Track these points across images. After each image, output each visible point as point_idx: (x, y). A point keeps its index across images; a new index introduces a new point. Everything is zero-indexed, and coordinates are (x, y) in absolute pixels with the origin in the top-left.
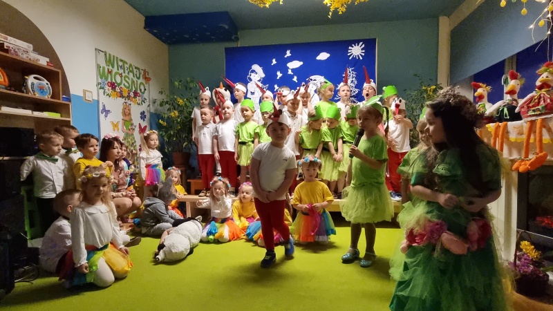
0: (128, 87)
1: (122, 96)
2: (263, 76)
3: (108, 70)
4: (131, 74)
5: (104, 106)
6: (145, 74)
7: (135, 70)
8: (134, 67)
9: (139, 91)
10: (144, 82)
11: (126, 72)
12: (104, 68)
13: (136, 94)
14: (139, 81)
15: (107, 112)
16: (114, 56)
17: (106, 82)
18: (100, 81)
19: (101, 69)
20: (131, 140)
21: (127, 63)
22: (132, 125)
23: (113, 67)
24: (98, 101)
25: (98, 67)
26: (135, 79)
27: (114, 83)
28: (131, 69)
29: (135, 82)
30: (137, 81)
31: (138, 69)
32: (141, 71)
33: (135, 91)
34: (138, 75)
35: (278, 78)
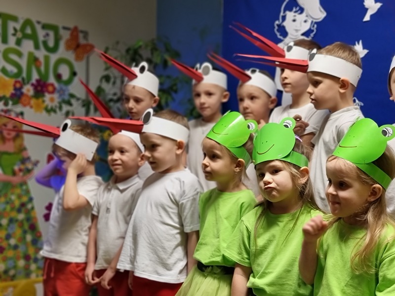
2: (320, 14)
4: (29, 44)
6: (74, 38)
7: (41, 33)
8: (38, 28)
9: (52, 80)
13: (41, 88)
14: (54, 58)
20: (19, 197)
21: (15, 19)
22: (24, 161)
26: (41, 54)
28: (29, 31)
29: (42, 59)
30: (47, 59)
31: (54, 28)
32: (62, 32)
33: (38, 81)
34: (51, 44)
35: (367, 18)
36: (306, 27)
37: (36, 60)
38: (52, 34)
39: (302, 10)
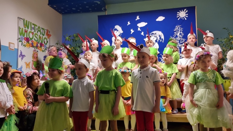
0: (37, 41)
1: (33, 46)
2: (122, 32)
3: (25, 30)
4: (39, 33)
5: (21, 52)
6: (47, 32)
7: (41, 30)
8: (41, 28)
9: (43, 43)
10: (47, 37)
11: (36, 31)
12: (22, 29)
13: (41, 45)
14: (44, 37)
15: (23, 56)
16: (29, 22)
17: (23, 38)
18: (20, 37)
19: (21, 30)
21: (37, 26)
22: (38, 64)
23: (28, 28)
24: (18, 49)
25: (19, 28)
27: (28, 38)
28: (39, 30)
29: (41, 37)
30: (42, 37)
31: (44, 29)
32: (45, 30)
33: (41, 43)
34: (43, 34)
35: (131, 33)
36: (119, 34)
37: (40, 37)
38: (43, 31)
39: (118, 31)
